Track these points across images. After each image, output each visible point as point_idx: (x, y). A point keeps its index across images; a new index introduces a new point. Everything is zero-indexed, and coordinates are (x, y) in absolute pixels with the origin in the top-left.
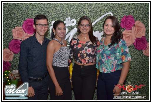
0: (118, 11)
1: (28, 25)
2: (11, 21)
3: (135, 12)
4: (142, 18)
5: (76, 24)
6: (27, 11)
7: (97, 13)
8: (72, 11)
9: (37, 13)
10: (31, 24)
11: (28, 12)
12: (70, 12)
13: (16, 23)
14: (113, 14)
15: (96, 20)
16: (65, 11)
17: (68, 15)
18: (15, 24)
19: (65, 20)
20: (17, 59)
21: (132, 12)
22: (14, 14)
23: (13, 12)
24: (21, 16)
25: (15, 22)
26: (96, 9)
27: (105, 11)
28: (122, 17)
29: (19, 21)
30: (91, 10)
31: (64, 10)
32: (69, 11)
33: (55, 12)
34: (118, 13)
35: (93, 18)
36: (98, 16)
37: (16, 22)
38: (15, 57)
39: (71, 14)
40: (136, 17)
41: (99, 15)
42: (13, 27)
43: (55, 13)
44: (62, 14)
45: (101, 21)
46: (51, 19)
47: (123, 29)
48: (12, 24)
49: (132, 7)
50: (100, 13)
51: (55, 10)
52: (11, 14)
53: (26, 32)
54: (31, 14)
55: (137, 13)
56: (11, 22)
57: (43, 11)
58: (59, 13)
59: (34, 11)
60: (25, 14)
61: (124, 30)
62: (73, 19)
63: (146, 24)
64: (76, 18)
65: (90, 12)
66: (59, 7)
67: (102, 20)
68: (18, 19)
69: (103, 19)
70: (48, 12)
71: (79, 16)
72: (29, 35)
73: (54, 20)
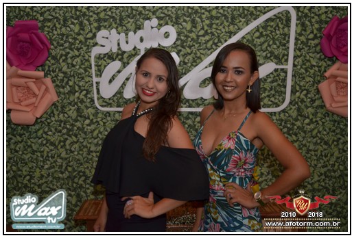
1: (19, 41)
5: (177, 40)
10: (31, 37)
15: (240, 29)
17: (150, 10)
19: (139, 29)
28: (326, 22)
35: (233, 23)
36: (246, 15)
39: (161, 8)
45: (257, 34)
46: (96, 25)
47: (330, 59)
53: (15, 62)
61: (334, 63)
62: (167, 24)
64: (176, 23)
67: (261, 30)
69: (263, 28)
71: (185, 15)
72: (20, 72)
73: (105, 27)
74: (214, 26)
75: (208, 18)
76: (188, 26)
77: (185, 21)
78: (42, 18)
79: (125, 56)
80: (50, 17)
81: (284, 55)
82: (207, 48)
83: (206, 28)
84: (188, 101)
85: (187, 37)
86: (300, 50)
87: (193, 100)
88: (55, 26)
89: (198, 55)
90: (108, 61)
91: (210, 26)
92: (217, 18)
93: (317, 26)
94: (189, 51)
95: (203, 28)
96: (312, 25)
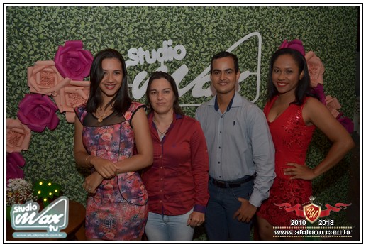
0: (271, 29)
1: (69, 57)
2: (20, 47)
3: (304, 34)
4: (316, 47)
5: (186, 55)
6: (63, 21)
7: (231, 32)
8: (176, 26)
9: (92, 27)
11: (68, 25)
12: (172, 27)
13: (36, 51)
14: (263, 36)
16: (159, 25)
17: (166, 34)
18: (33, 55)
19: (160, 47)
20: (41, 145)
21: (297, 33)
22: (30, 29)
23: (25, 23)
24: (47, 35)
25: (33, 49)
26: (228, 24)
27: (246, 28)
28: (279, 44)
29: (44, 46)
30: (217, 24)
31: (158, 23)
32: (168, 26)
33: (135, 27)
34: (271, 33)
35: (223, 44)
36: (231, 38)
37: (35, 49)
38: (34, 139)
39: (174, 32)
40: (304, 44)
41: (235, 37)
42: (28, 63)
43: (137, 30)
44: (154, 33)
45: (238, 51)
46: (127, 44)
48: (25, 54)
49: (298, 22)
50: (237, 33)
51: (137, 21)
52: (21, 27)
53: (66, 74)
54: (75, 29)
55: (306, 35)
56: (20, 49)
57: (106, 22)
58: (146, 30)
59: (83, 23)
60: (58, 30)
62: (179, 43)
63: (323, 58)
64: (185, 43)
65: (215, 30)
66: (145, 16)
67: (241, 48)
68: (39, 40)
70: (118, 26)
71: (191, 37)
72: (72, 82)
73: (134, 46)
74: (211, 45)
75: (207, 40)
76: (194, 45)
77: (191, 42)
78: (84, 39)
79: (150, 67)
80: (91, 38)
81: (255, 66)
82: (206, 61)
83: (205, 46)
84: (195, 99)
85: (193, 53)
86: (264, 62)
87: (198, 98)
88: (95, 45)
89: (201, 66)
90: (137, 71)
91: (208, 45)
92: (213, 40)
93: (274, 46)
94: (194, 63)
95: (203, 47)
96: (271, 46)
